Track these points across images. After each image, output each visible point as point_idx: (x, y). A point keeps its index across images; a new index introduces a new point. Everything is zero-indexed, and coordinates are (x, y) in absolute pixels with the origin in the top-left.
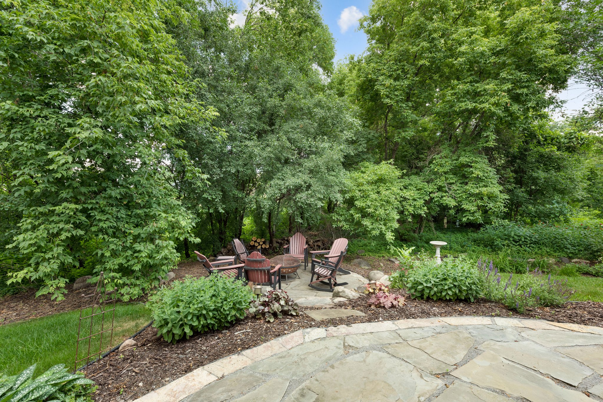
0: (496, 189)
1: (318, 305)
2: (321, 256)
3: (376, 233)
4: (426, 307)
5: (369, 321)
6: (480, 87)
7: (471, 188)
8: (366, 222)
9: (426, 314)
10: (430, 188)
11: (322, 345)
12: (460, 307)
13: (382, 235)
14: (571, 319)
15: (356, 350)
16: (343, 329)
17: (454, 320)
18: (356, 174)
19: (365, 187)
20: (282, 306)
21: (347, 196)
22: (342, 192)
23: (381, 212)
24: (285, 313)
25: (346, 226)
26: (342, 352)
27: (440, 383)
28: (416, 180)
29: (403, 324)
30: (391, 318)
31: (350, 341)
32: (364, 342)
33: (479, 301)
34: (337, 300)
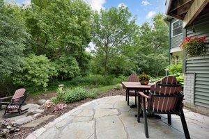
0: (78, 68)
1: (26, 122)
2: (9, 100)
3: (39, 84)
4: (73, 104)
5: (59, 116)
6: (75, 37)
7: (72, 67)
8: (35, 80)
9: (75, 107)
10: (59, 66)
11: (47, 134)
12: (82, 101)
13: (42, 85)
14: (103, 96)
15: (63, 127)
16: (51, 124)
17: (83, 105)
18: (27, 59)
19: (34, 65)
20: (10, 129)
21: (25, 68)
22: (21, 67)
23: (42, 75)
24: (12, 132)
25: (22, 83)
26: (58, 131)
27: (93, 121)
28: (54, 63)
29: (71, 112)
30: (66, 112)
31: (58, 126)
32: (64, 123)
33: (86, 98)
34: (35, 115)
